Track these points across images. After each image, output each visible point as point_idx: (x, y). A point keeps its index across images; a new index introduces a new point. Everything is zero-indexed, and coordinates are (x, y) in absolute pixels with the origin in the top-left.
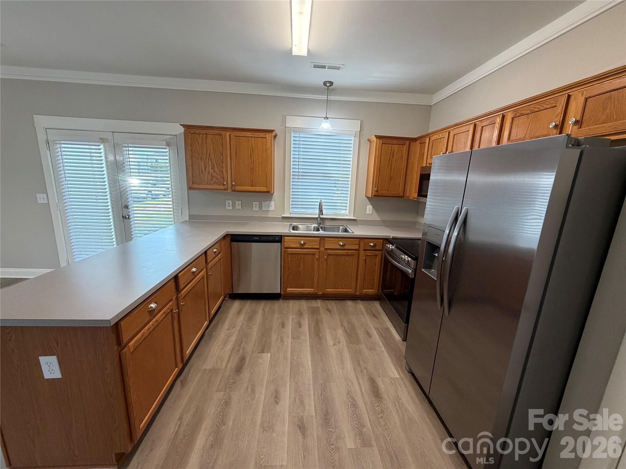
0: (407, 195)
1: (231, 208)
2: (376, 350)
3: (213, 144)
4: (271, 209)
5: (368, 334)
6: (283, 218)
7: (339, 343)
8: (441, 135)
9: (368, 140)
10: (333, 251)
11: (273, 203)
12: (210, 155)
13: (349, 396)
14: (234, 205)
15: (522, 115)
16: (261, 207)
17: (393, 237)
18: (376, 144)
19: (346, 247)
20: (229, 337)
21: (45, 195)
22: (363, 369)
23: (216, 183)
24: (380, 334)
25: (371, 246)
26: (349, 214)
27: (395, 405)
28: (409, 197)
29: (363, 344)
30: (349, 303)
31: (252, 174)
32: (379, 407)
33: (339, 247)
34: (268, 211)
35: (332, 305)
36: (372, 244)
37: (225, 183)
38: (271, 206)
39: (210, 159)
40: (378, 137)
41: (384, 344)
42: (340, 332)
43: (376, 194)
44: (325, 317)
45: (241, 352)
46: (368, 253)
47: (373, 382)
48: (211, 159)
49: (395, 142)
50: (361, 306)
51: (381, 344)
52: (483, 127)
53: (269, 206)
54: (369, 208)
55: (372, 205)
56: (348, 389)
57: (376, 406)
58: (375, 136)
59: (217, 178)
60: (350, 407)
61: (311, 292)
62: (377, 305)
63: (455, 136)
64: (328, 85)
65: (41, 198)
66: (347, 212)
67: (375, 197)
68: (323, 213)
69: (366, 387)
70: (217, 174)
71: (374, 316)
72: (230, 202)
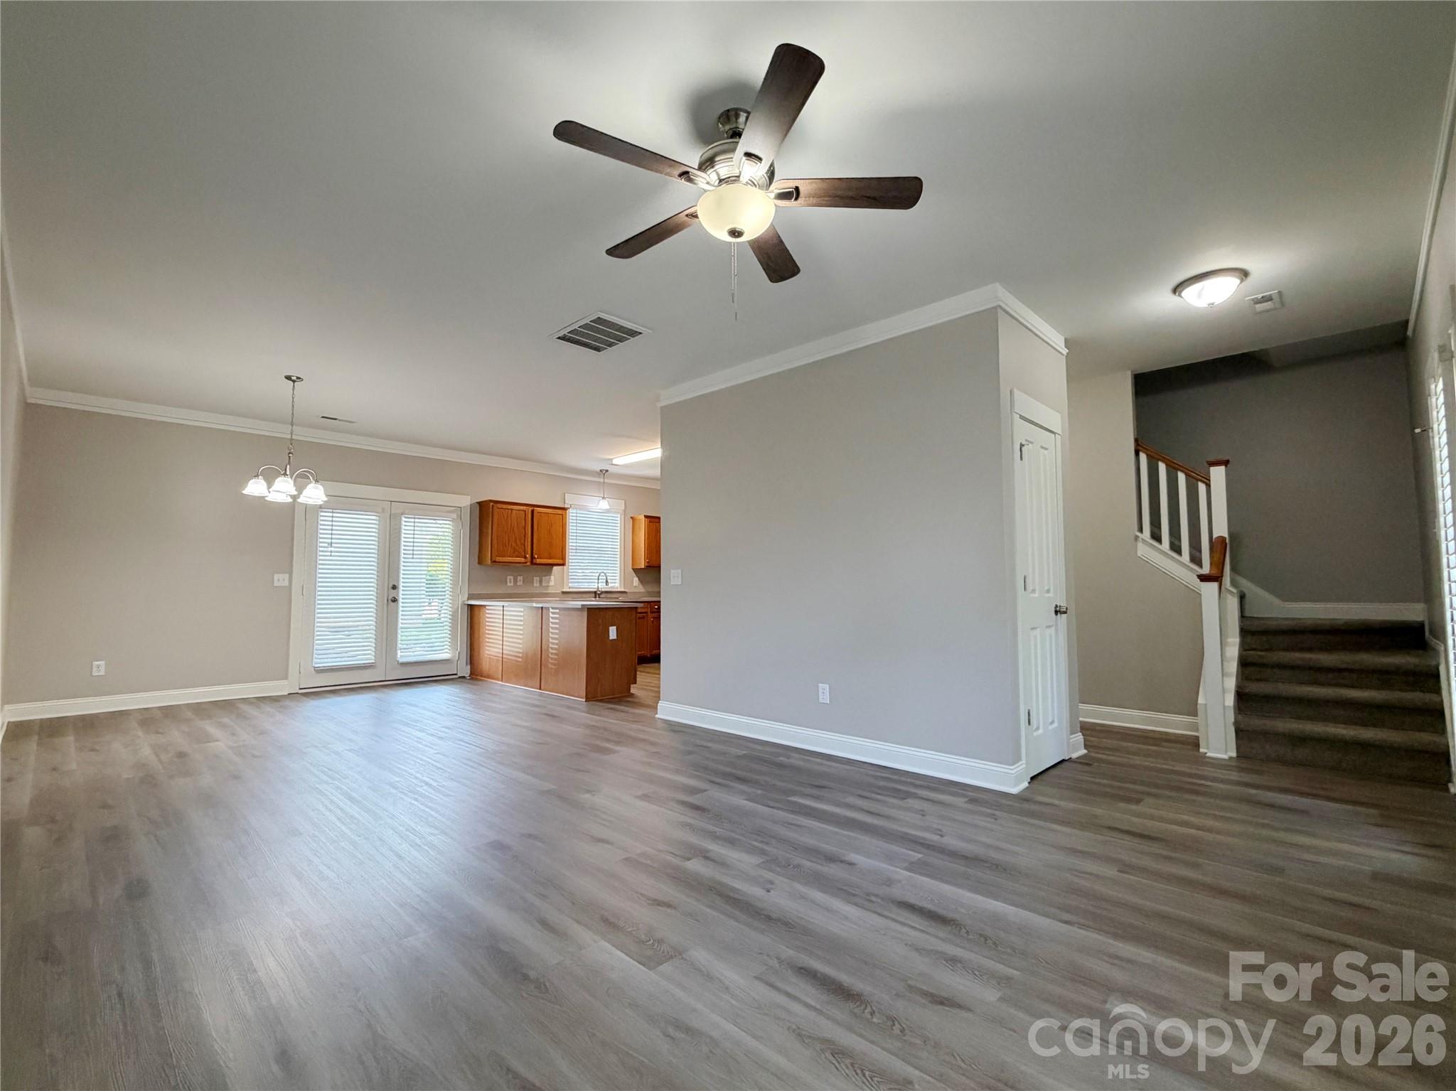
1: (512, 584)
4: (551, 584)
6: (563, 593)
9: (632, 518)
11: (552, 577)
14: (515, 581)
16: (541, 582)
18: (645, 522)
21: (287, 576)
26: (622, 587)
31: (551, 546)
34: (548, 586)
37: (527, 556)
38: (551, 581)
40: (646, 517)
43: (649, 565)
48: (514, 533)
53: (549, 582)
54: (636, 579)
55: (638, 577)
58: (644, 515)
59: (519, 552)
64: (604, 472)
65: (280, 580)
67: (646, 568)
70: (519, 548)
72: (512, 577)
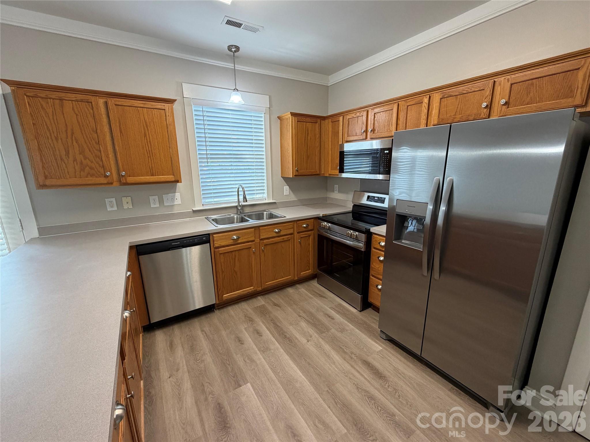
0: (323, 173)
1: (115, 208)
2: (347, 330)
3: (77, 115)
4: (176, 203)
5: (330, 317)
6: (194, 211)
7: (311, 337)
8: (358, 114)
9: (278, 117)
10: (269, 240)
11: (177, 195)
12: (73, 133)
13: (360, 390)
14: (119, 204)
15: (451, 96)
16: (161, 201)
17: (323, 215)
18: (292, 122)
19: (282, 233)
20: (179, 386)
22: (350, 355)
23: (92, 175)
24: (338, 312)
25: (304, 227)
26: (268, 198)
27: (399, 378)
28: (324, 174)
29: (332, 329)
30: (290, 290)
31: (150, 159)
32: (390, 387)
33: (275, 235)
34: (173, 206)
35: (275, 297)
36: (305, 226)
37: (108, 174)
38: (176, 199)
39: (74, 138)
40: (293, 114)
41: (348, 322)
42: (303, 324)
43: (297, 174)
44: (278, 314)
45: (210, 398)
46: (302, 235)
47: (367, 364)
48: (76, 139)
49: (308, 119)
50: (303, 289)
51: (346, 322)
52: (408, 106)
53: (173, 199)
54: (286, 188)
55: (288, 186)
56: (354, 384)
57: (387, 387)
58: (290, 112)
59: (91, 168)
60: (370, 402)
61: (251, 291)
62: (314, 283)
63: (376, 115)
64: (233, 50)
66: (265, 195)
67: (296, 177)
68: (247, 200)
69: (367, 373)
70: (92, 162)
71: (321, 296)
72: (113, 200)
